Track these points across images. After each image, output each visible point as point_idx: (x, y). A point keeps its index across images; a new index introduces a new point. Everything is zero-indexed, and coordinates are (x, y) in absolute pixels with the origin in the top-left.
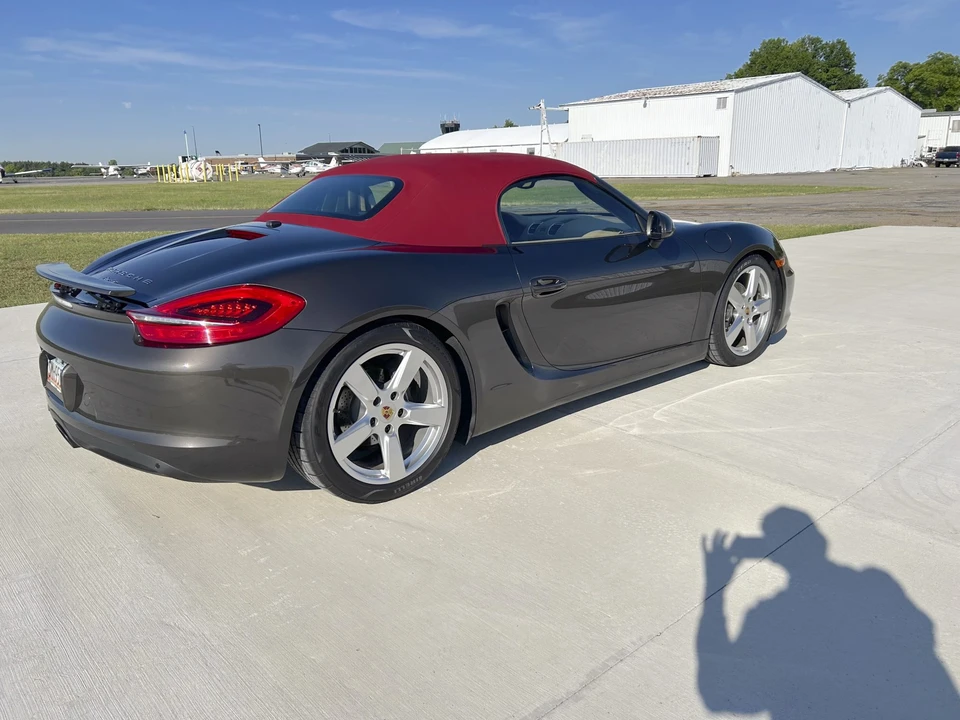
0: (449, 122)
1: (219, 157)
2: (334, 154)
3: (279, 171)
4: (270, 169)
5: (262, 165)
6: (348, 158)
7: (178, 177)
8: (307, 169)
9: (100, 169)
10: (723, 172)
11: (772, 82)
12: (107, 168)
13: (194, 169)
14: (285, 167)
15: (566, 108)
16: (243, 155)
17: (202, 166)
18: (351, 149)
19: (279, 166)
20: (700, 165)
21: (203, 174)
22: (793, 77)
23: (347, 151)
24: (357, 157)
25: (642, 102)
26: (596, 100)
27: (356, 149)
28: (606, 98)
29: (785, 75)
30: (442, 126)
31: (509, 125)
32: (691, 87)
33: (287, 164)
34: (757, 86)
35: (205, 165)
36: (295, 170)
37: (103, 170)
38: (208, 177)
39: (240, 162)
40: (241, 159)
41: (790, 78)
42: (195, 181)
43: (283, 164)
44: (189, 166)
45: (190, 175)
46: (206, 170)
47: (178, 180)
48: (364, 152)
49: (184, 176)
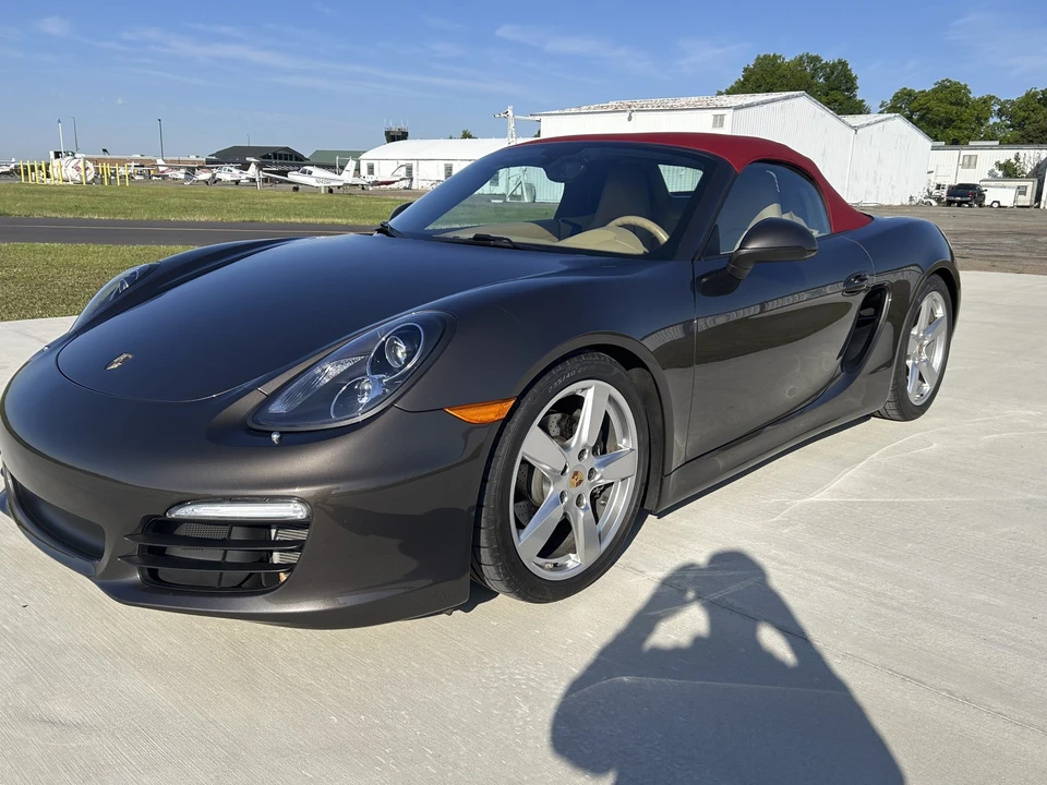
0: (394, 128)
1: (107, 156)
2: (253, 160)
3: (182, 176)
4: (171, 174)
5: (161, 169)
6: (271, 164)
7: (48, 176)
8: (219, 176)
11: (773, 101)
13: (70, 167)
14: (191, 171)
15: (537, 118)
16: (138, 156)
17: (81, 165)
18: (275, 155)
19: (183, 171)
21: (82, 173)
22: (797, 96)
23: (269, 157)
24: (282, 165)
25: (627, 115)
26: (573, 110)
27: (280, 155)
28: (584, 109)
29: (788, 93)
30: (387, 133)
31: (466, 136)
32: (683, 101)
33: (193, 169)
34: (758, 104)
35: (85, 164)
36: (204, 176)
38: (89, 179)
39: (133, 164)
40: (136, 161)
41: (793, 97)
42: (71, 183)
43: (188, 168)
44: (63, 163)
45: (64, 176)
46: (86, 169)
47: (48, 181)
48: (291, 159)
49: (56, 176)
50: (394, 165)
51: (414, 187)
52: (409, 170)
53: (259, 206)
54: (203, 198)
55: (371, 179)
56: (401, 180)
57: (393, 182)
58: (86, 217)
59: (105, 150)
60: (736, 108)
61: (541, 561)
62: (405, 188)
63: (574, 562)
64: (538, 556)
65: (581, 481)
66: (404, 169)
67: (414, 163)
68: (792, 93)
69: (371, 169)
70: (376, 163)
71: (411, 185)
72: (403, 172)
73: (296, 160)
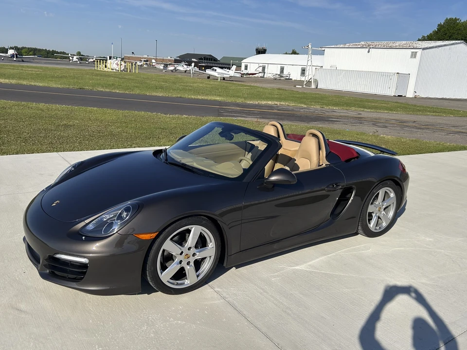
0: (260, 47)
1: (134, 56)
2: (195, 60)
3: (162, 68)
4: (157, 66)
5: (154, 64)
6: (202, 63)
7: (106, 67)
8: (177, 68)
9: (69, 57)
10: (410, 94)
11: (445, 46)
12: (73, 57)
13: (114, 64)
14: (166, 66)
15: (323, 49)
16: (146, 56)
17: (119, 63)
18: (205, 58)
19: (163, 65)
20: (396, 89)
21: (119, 67)
22: (459, 43)
23: (202, 59)
24: (207, 63)
25: (367, 50)
26: (342, 46)
27: (207, 58)
28: (347, 45)
29: (454, 42)
30: (257, 50)
31: (294, 53)
32: (397, 43)
33: (167, 65)
34: (436, 47)
35: (121, 63)
36: (171, 68)
37: (71, 58)
38: (122, 69)
39: (143, 60)
40: (145, 58)
41: (457, 44)
42: (114, 71)
43: (165, 64)
44: (112, 62)
45: (112, 67)
46: (121, 65)
47: (106, 69)
48: (212, 61)
49: (109, 67)
50: (257, 66)
51: (265, 76)
52: (264, 68)
53: (187, 88)
54: (166, 82)
55: (245, 72)
56: (260, 73)
57: (256, 74)
58: (114, 91)
59: (133, 53)
60: (424, 49)
61: (172, 281)
62: (261, 77)
63: (187, 282)
64: (171, 279)
65: (189, 257)
66: (261, 67)
67: (266, 65)
68: (457, 41)
69: (246, 67)
70: (249, 64)
71: (264, 75)
72: (260, 69)
73: (214, 61)
